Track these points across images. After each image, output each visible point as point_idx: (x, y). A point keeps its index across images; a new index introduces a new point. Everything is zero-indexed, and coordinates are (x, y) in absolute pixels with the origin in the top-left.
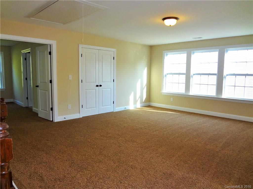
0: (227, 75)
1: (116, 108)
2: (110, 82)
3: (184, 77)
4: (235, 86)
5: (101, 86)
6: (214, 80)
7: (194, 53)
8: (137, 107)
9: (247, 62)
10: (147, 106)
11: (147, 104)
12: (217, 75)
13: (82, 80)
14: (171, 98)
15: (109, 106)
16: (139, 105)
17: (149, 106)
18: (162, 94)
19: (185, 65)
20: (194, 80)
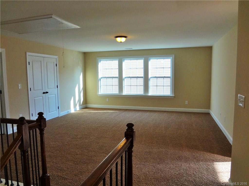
0: (151, 78)
1: (61, 113)
2: (54, 88)
3: (117, 80)
4: (157, 86)
5: (47, 93)
6: (141, 82)
7: (124, 61)
8: (77, 110)
9: (164, 68)
10: (85, 108)
11: (84, 106)
12: (144, 77)
13: (30, 88)
14: (107, 99)
15: (55, 112)
16: (78, 108)
17: (86, 108)
18: (98, 96)
19: (118, 70)
20: (126, 83)
